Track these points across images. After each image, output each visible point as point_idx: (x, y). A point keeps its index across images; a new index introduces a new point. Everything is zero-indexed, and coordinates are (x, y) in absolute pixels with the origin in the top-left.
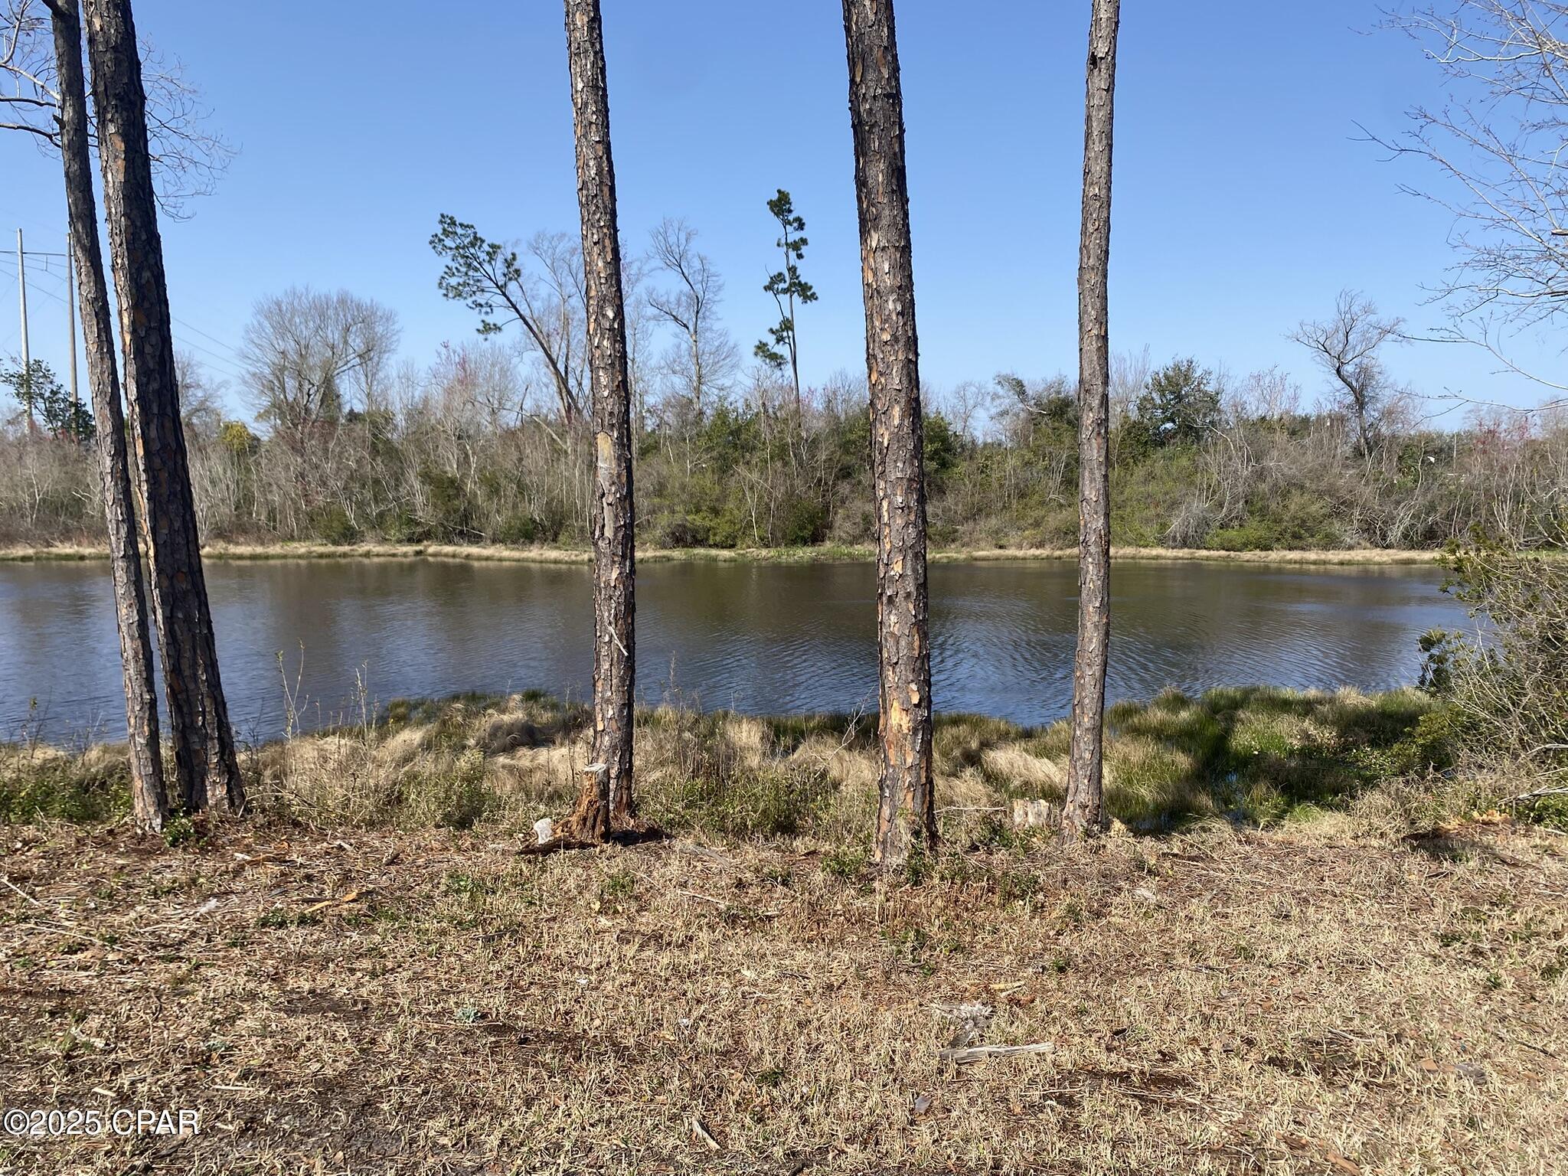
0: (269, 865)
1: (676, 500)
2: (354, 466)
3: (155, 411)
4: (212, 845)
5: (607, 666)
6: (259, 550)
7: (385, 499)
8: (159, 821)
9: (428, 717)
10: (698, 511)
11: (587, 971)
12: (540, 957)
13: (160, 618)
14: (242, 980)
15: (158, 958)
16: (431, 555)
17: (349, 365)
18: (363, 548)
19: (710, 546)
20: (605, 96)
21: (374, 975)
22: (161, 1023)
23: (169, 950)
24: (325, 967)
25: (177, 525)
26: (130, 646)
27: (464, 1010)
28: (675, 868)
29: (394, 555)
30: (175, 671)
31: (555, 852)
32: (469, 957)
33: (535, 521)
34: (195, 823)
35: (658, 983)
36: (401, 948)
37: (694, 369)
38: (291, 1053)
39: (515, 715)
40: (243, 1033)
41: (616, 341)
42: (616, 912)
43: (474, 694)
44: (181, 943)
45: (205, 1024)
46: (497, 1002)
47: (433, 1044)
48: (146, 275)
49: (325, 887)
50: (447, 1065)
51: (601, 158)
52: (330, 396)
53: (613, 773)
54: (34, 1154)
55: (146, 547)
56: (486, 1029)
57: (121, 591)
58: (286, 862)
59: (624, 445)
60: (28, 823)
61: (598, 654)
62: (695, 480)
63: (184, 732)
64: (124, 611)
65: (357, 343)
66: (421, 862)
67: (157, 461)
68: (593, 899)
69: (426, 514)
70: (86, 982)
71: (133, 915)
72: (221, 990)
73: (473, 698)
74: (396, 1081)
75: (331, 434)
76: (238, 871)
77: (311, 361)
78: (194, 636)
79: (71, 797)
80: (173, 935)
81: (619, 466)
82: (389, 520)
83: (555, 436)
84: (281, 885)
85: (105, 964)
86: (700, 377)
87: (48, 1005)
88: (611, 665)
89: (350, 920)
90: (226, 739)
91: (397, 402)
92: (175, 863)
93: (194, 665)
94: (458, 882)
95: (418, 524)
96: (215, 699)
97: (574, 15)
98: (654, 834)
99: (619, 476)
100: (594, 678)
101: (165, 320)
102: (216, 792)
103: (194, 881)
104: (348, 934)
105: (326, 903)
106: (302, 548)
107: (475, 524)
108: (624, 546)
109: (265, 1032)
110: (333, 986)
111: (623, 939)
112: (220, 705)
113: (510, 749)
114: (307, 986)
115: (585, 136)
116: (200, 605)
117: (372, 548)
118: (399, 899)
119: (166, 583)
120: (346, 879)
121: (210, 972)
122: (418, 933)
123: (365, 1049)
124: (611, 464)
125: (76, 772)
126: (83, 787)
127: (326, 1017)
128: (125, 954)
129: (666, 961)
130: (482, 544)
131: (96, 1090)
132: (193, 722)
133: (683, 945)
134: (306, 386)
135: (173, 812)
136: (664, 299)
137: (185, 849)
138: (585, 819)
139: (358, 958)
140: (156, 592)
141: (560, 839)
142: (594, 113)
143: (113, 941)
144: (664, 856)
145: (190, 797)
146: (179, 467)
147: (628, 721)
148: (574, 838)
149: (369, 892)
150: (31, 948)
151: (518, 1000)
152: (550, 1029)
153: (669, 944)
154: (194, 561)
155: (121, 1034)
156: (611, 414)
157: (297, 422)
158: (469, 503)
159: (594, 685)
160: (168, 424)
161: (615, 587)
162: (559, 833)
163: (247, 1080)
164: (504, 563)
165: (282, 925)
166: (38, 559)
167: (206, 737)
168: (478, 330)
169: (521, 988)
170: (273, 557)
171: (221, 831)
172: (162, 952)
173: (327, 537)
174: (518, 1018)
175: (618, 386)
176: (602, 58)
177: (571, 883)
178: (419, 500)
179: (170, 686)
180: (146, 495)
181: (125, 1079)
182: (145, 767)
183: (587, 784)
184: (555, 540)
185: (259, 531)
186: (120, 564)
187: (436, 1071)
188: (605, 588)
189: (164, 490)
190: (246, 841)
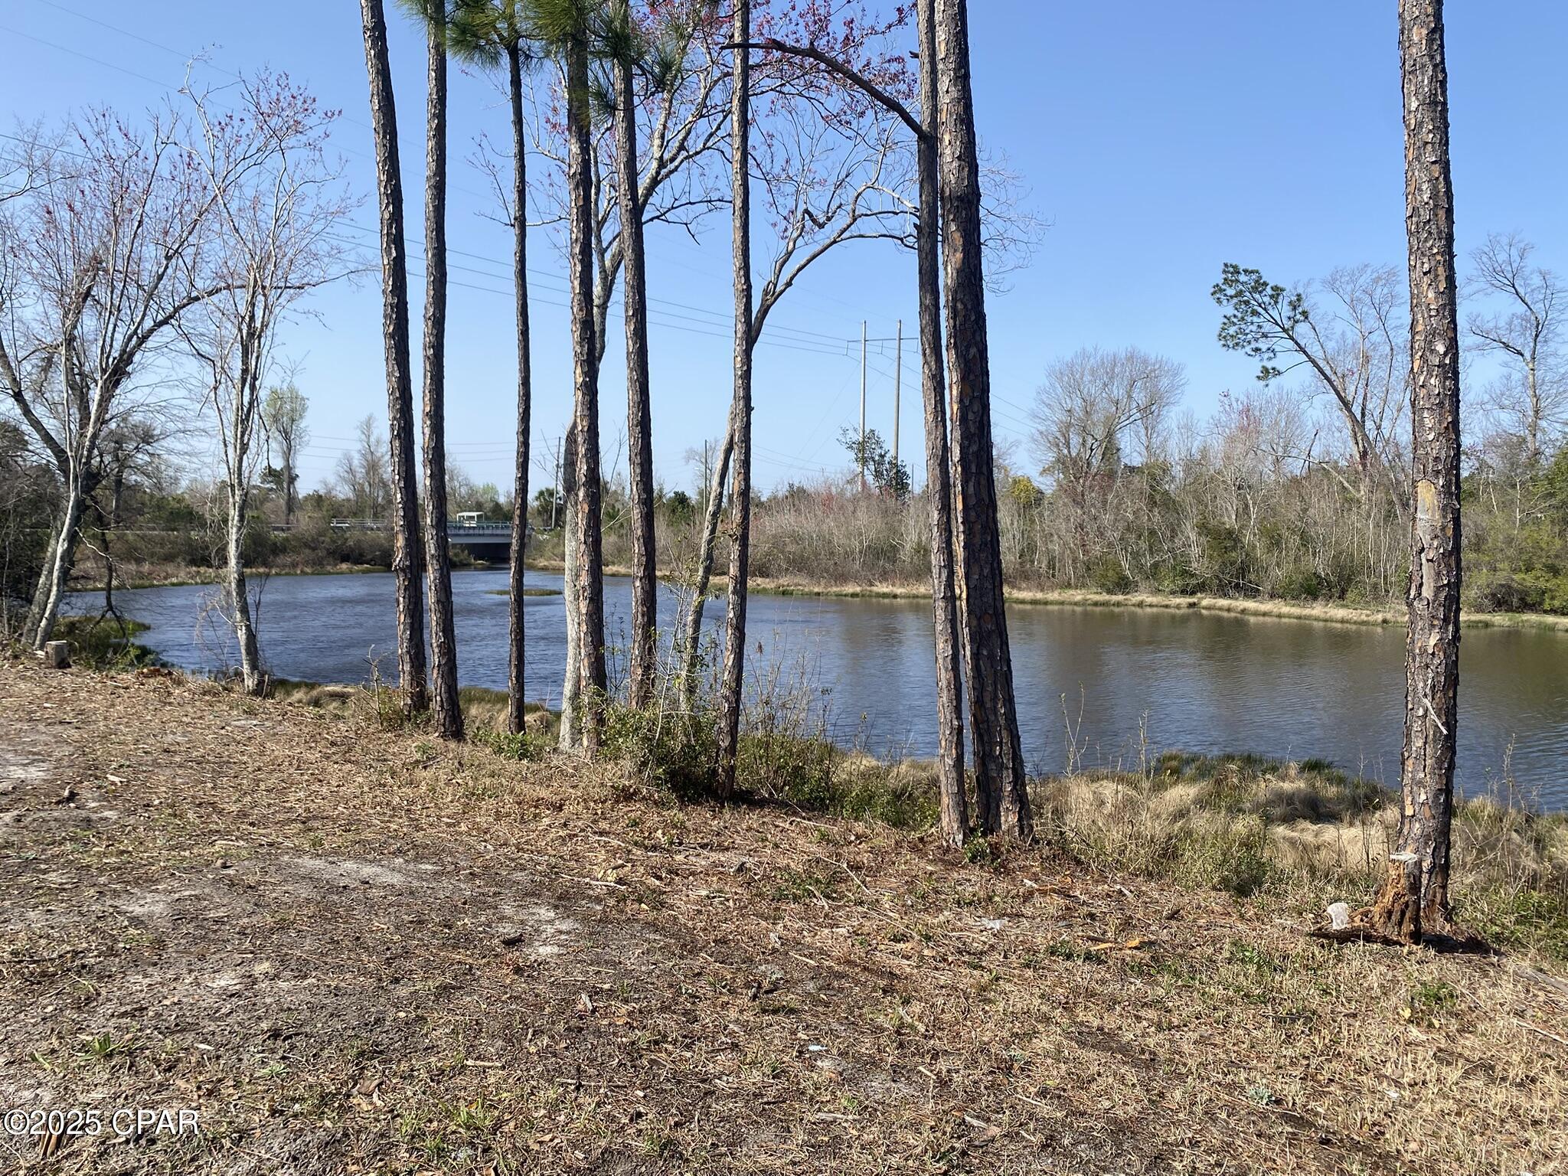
0: (1055, 896)
1: (1499, 556)
2: (1131, 517)
3: (974, 470)
4: (1005, 868)
5: (1420, 743)
6: (1039, 596)
7: (1160, 550)
8: (961, 837)
9: (1203, 773)
10: (1529, 569)
11: (1397, 1084)
12: (1339, 1054)
13: (968, 653)
14: (1037, 1002)
15: (964, 962)
16: (1205, 608)
17: (1131, 419)
18: (1135, 598)
19: (1546, 612)
20: (1445, 110)
21: (1160, 1028)
22: (969, 1023)
23: (975, 959)
24: (1110, 1009)
25: (986, 571)
26: (944, 676)
27: (1258, 1089)
28: (1507, 991)
29: (1167, 606)
30: (979, 703)
31: (1353, 942)
32: (1259, 1034)
33: (1319, 576)
34: (990, 845)
35: (1491, 1122)
36: (1185, 1007)
37: (1529, 403)
38: (1084, 1083)
39: (1295, 784)
40: (1039, 1052)
41: (1446, 378)
42: (1431, 1025)
43: (1249, 756)
44: (982, 953)
45: (1006, 1034)
46: (1293, 1091)
47: (1224, 1116)
48: (973, 351)
49: (1107, 928)
50: (1240, 1143)
51: (1437, 179)
52: (1110, 450)
53: (1426, 865)
54: (876, 1110)
55: (961, 589)
56: (1283, 1116)
57: (939, 627)
58: (1069, 896)
59: (1451, 494)
60: (856, 819)
61: (1409, 729)
62: (1526, 533)
63: (984, 758)
64: (941, 645)
65: (1140, 397)
66: (1201, 922)
67: (973, 514)
68: (1401, 1004)
69: (1201, 566)
70: (908, 970)
71: (941, 918)
72: (1019, 1005)
73: (1249, 760)
74: (1187, 1142)
75: (1110, 487)
76: (1028, 896)
77: (1095, 418)
78: (995, 672)
79: (888, 803)
80: (975, 945)
81: (1445, 517)
82: (1163, 571)
83: (1346, 484)
84: (1066, 916)
85: (922, 957)
86: (1537, 412)
87: (882, 983)
88: (1425, 743)
89: (1133, 967)
90: (1019, 771)
91: (1175, 452)
92: (973, 879)
93: (995, 699)
94: (1243, 951)
95: (1193, 576)
96: (1011, 732)
97: (1410, 30)
98: (1475, 946)
99: (1443, 529)
100: (1402, 754)
101: (985, 389)
102: (1009, 819)
103: (990, 899)
104: (1132, 980)
105: (1110, 945)
106: (1078, 595)
107: (1253, 577)
108: (1447, 609)
109: (1058, 1056)
110: (1120, 1028)
111: (1444, 1057)
112: (1015, 738)
113: (1288, 819)
114: (1096, 1023)
115: (1418, 159)
116: (1002, 645)
117: (1145, 599)
118: (1182, 956)
119: (974, 623)
120: (1127, 925)
121: (1008, 987)
122: (1203, 995)
123: (1154, 1101)
124: (1433, 516)
125: (892, 782)
126: (897, 796)
127: (1115, 1058)
128: (938, 952)
129: (1501, 1098)
130: (1260, 598)
131: (921, 1068)
132: (992, 750)
133: (1521, 1085)
134: (1090, 440)
135: (973, 830)
136: (1491, 325)
137: (982, 867)
138: (1390, 913)
139: (1142, 1007)
140: (966, 631)
141: (1358, 929)
142: (1430, 131)
143: (928, 938)
144: (1492, 974)
145: (986, 820)
146: (990, 520)
147: (1446, 809)
148: (1376, 930)
149: (1151, 943)
150: (866, 930)
151: (1319, 1094)
152: (1356, 1137)
153: (1504, 1079)
154: (999, 605)
155: (937, 1025)
156: (1437, 459)
157: (1078, 475)
158: (1247, 555)
159: (1403, 763)
160: (983, 482)
161: (1433, 654)
162: (1357, 923)
163: (1045, 1097)
164: (1284, 620)
165: (1069, 957)
166: (863, 596)
167: (1002, 767)
168: (1258, 377)
169: (1318, 1082)
170: (1052, 603)
171: (1013, 855)
172: (966, 958)
173: (1102, 586)
174: (1317, 1114)
175: (1446, 428)
176: (1443, 70)
177: (1373, 980)
178: (1195, 551)
179: (974, 715)
180: (962, 544)
181: (942, 1065)
182: (952, 786)
183: (1393, 873)
184: (1342, 597)
185: (1040, 577)
186: (941, 604)
187: (1229, 1145)
188: (1421, 655)
189: (977, 540)
190: (1034, 870)
